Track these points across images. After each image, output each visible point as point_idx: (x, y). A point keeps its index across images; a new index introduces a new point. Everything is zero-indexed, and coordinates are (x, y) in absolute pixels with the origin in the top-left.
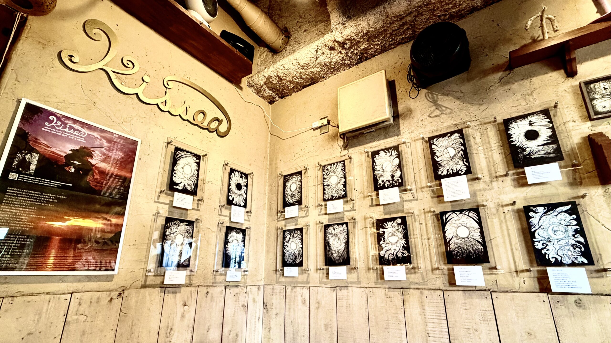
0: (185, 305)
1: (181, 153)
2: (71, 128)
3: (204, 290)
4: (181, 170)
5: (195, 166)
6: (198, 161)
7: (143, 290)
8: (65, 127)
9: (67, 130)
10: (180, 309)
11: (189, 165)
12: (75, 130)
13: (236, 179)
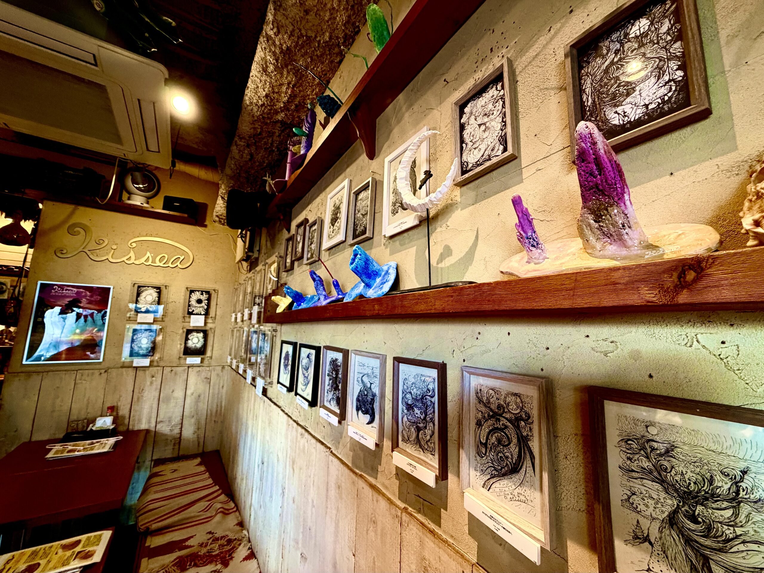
0: (153, 377)
1: (143, 289)
2: (66, 290)
3: (170, 369)
4: (144, 299)
5: (155, 295)
6: (158, 291)
7: (120, 369)
8: (63, 290)
10: (149, 379)
11: (151, 294)
12: (69, 290)
13: (196, 296)
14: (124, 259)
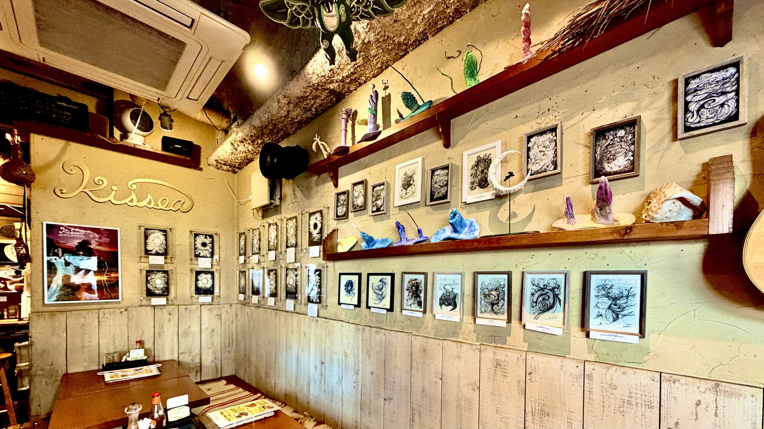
0: (170, 314)
1: (150, 231)
2: (74, 231)
3: (184, 307)
4: (152, 242)
5: (163, 238)
6: (165, 233)
7: (139, 308)
8: (70, 232)
9: (72, 233)
10: (167, 317)
11: (158, 237)
12: (76, 232)
13: (200, 240)
14: (127, 201)
